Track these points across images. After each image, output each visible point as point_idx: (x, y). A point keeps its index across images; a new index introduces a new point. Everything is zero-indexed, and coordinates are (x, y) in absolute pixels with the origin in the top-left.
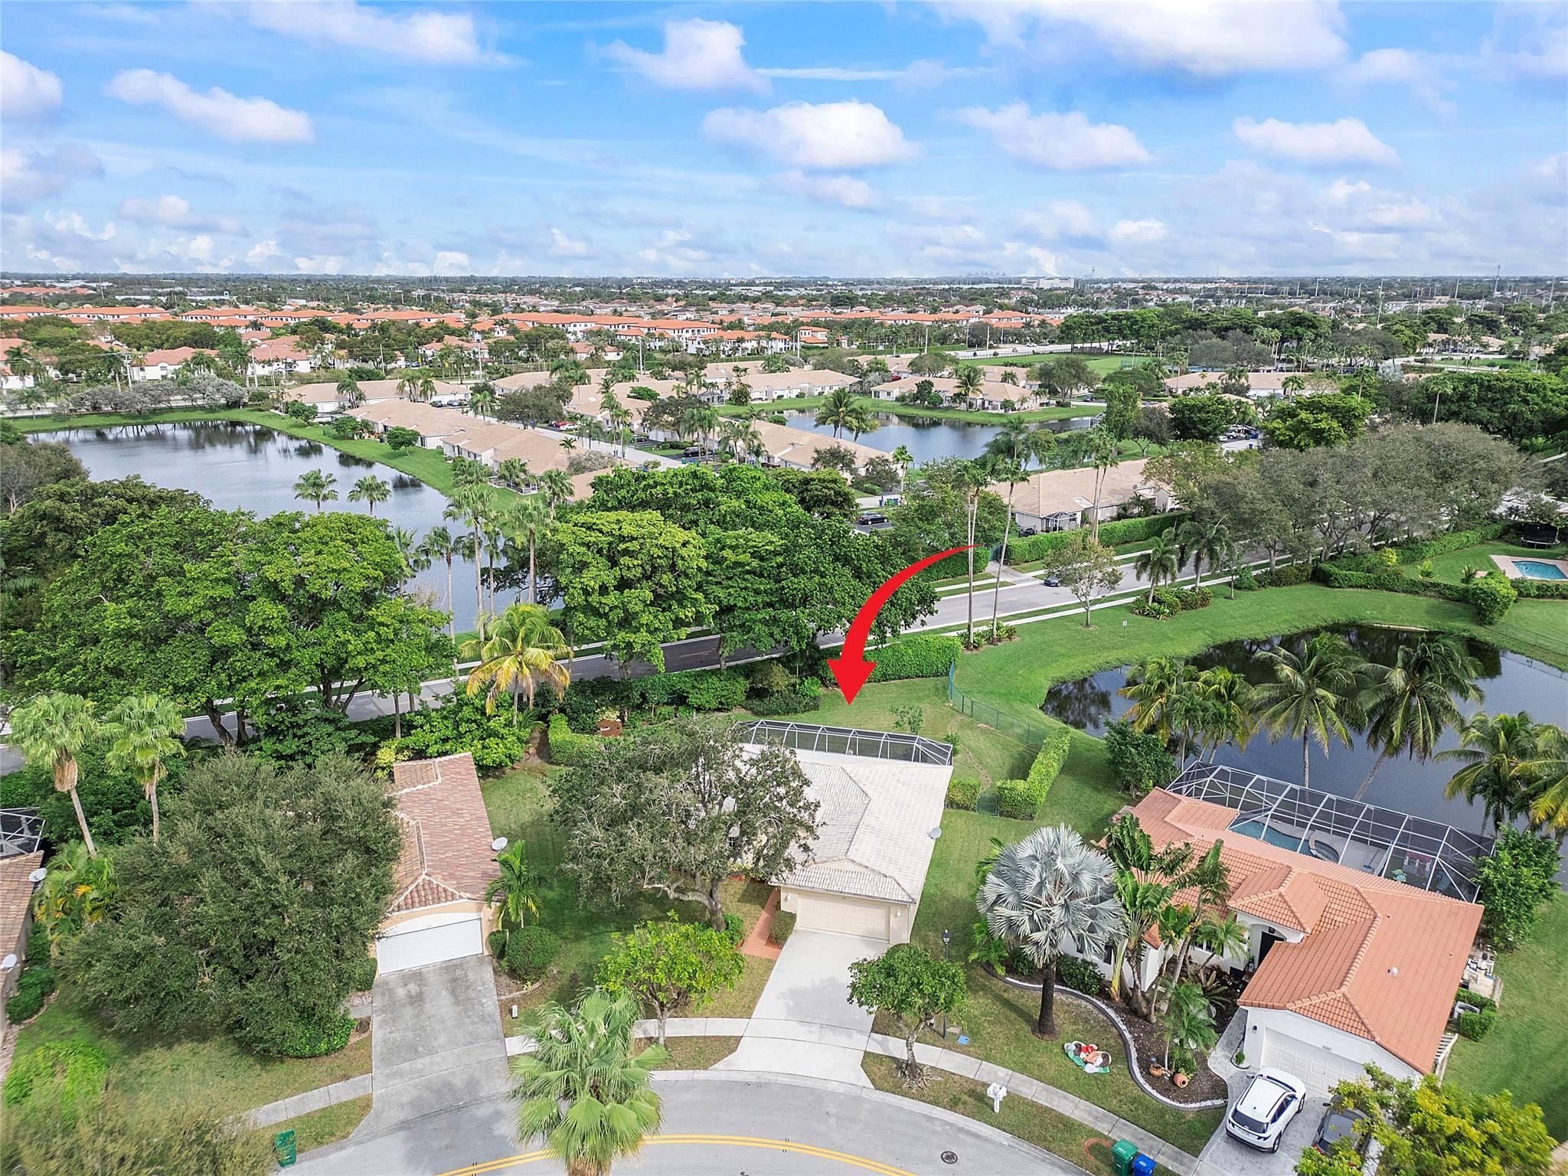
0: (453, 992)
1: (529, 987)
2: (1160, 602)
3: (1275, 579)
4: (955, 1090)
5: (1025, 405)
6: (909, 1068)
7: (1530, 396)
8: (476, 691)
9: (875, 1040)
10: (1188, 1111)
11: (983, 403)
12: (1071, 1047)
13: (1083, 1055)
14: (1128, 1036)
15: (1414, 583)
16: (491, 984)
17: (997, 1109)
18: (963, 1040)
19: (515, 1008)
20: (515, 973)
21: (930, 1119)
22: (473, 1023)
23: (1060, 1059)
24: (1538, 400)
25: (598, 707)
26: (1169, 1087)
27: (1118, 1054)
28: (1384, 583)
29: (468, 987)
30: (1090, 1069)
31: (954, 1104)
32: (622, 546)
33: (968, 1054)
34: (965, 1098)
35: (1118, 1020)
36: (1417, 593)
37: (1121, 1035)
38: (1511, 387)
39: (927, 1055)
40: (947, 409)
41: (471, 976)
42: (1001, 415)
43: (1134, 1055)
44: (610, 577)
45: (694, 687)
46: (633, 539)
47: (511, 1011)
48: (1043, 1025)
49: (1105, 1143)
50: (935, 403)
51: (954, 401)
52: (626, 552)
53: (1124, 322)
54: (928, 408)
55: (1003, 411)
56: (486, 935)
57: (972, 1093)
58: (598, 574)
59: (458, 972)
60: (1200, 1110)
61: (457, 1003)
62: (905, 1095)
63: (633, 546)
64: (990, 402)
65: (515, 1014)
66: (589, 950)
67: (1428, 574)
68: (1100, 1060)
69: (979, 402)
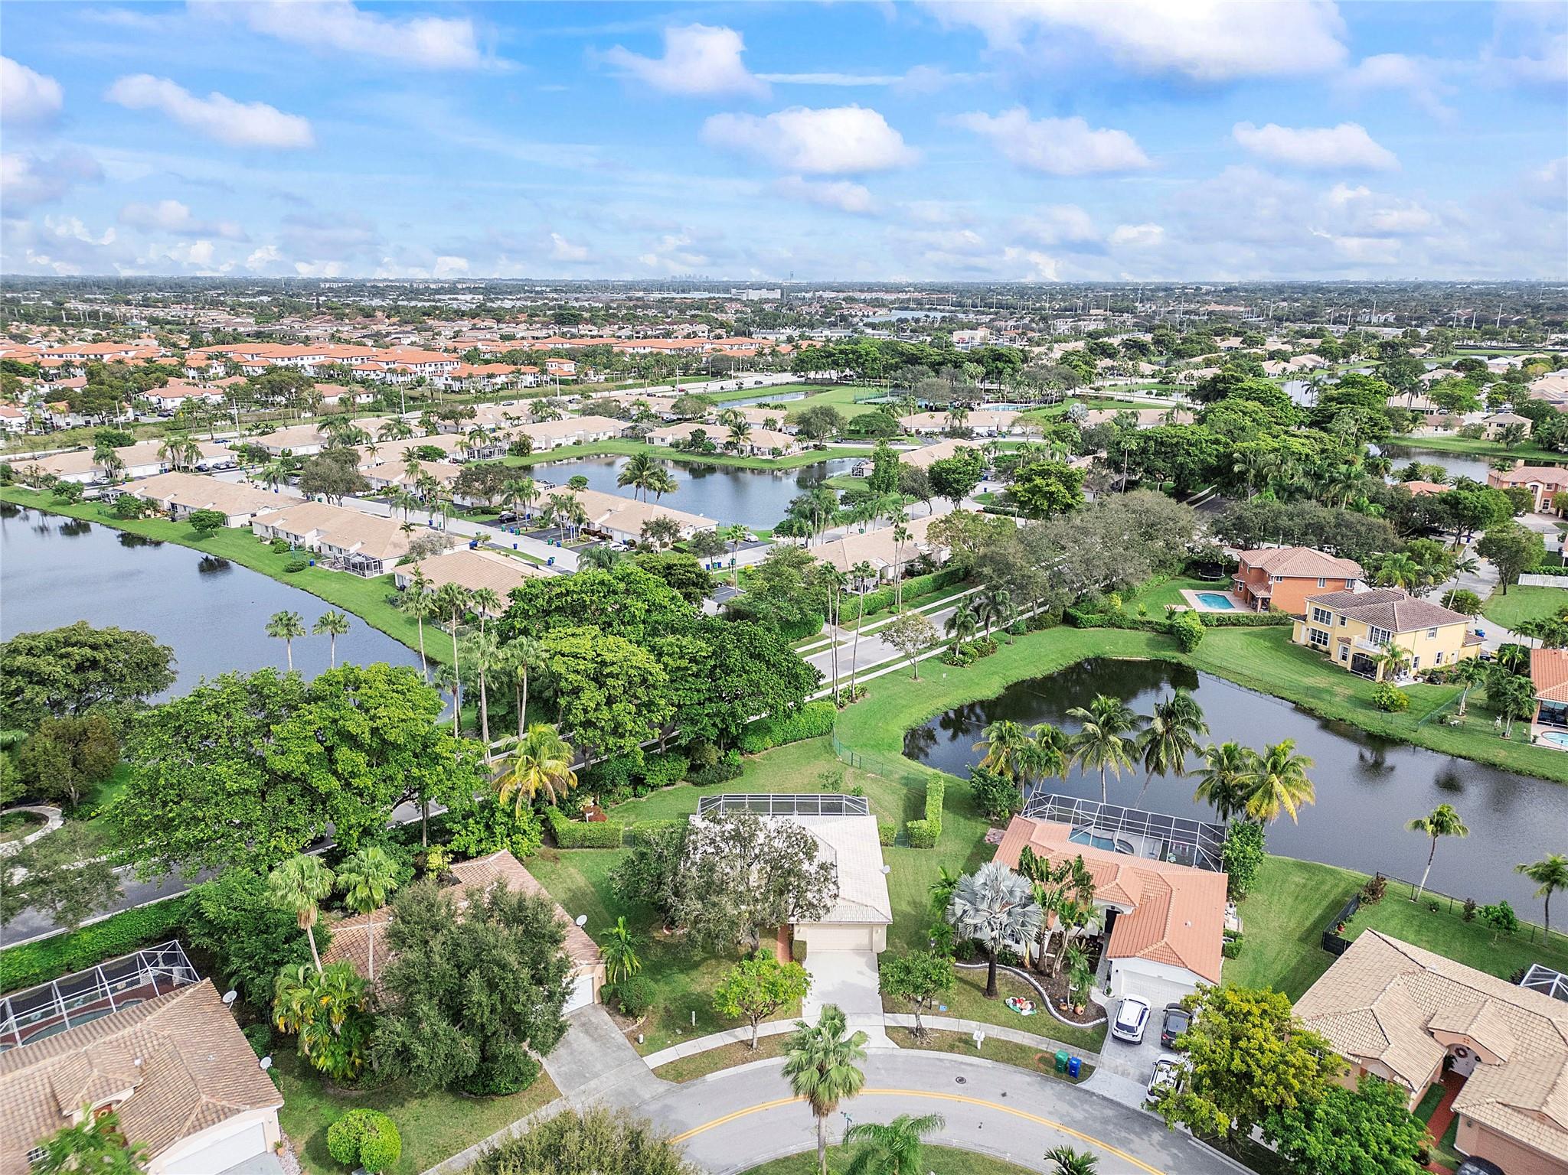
0: (587, 1032)
1: (641, 1021)
2: (964, 654)
3: (1037, 624)
4: (950, 1040)
6: (918, 1032)
7: (1192, 449)
8: (507, 800)
9: (888, 1018)
10: (1087, 1028)
11: (752, 449)
12: (1010, 1001)
13: (1018, 1005)
14: (1041, 989)
15: (1135, 622)
16: (612, 1023)
17: (979, 1047)
18: (943, 1008)
19: (641, 1036)
20: (630, 1013)
21: (941, 1060)
22: (614, 1052)
23: (1006, 1010)
24: (1197, 452)
26: (1074, 1015)
27: (1038, 1002)
28: (1115, 622)
29: (596, 1029)
30: (1025, 1013)
31: (951, 1049)
33: (949, 1016)
34: (957, 1043)
35: (1032, 980)
36: (1137, 629)
37: (1036, 989)
38: (1178, 442)
39: (928, 1022)
40: (721, 455)
41: (593, 1019)
43: (1048, 1000)
45: (649, 770)
46: (613, 663)
47: (637, 1040)
48: (990, 991)
49: (1047, 1056)
50: (709, 451)
51: (727, 449)
52: (610, 675)
54: (702, 455)
55: (771, 457)
56: (597, 988)
57: (960, 1040)
58: (591, 696)
59: (583, 1019)
60: (1094, 1027)
61: (595, 1040)
62: (920, 1048)
63: (615, 669)
64: (759, 449)
65: (641, 1041)
66: (667, 988)
67: (1143, 614)
68: (1030, 1006)
69: (749, 448)
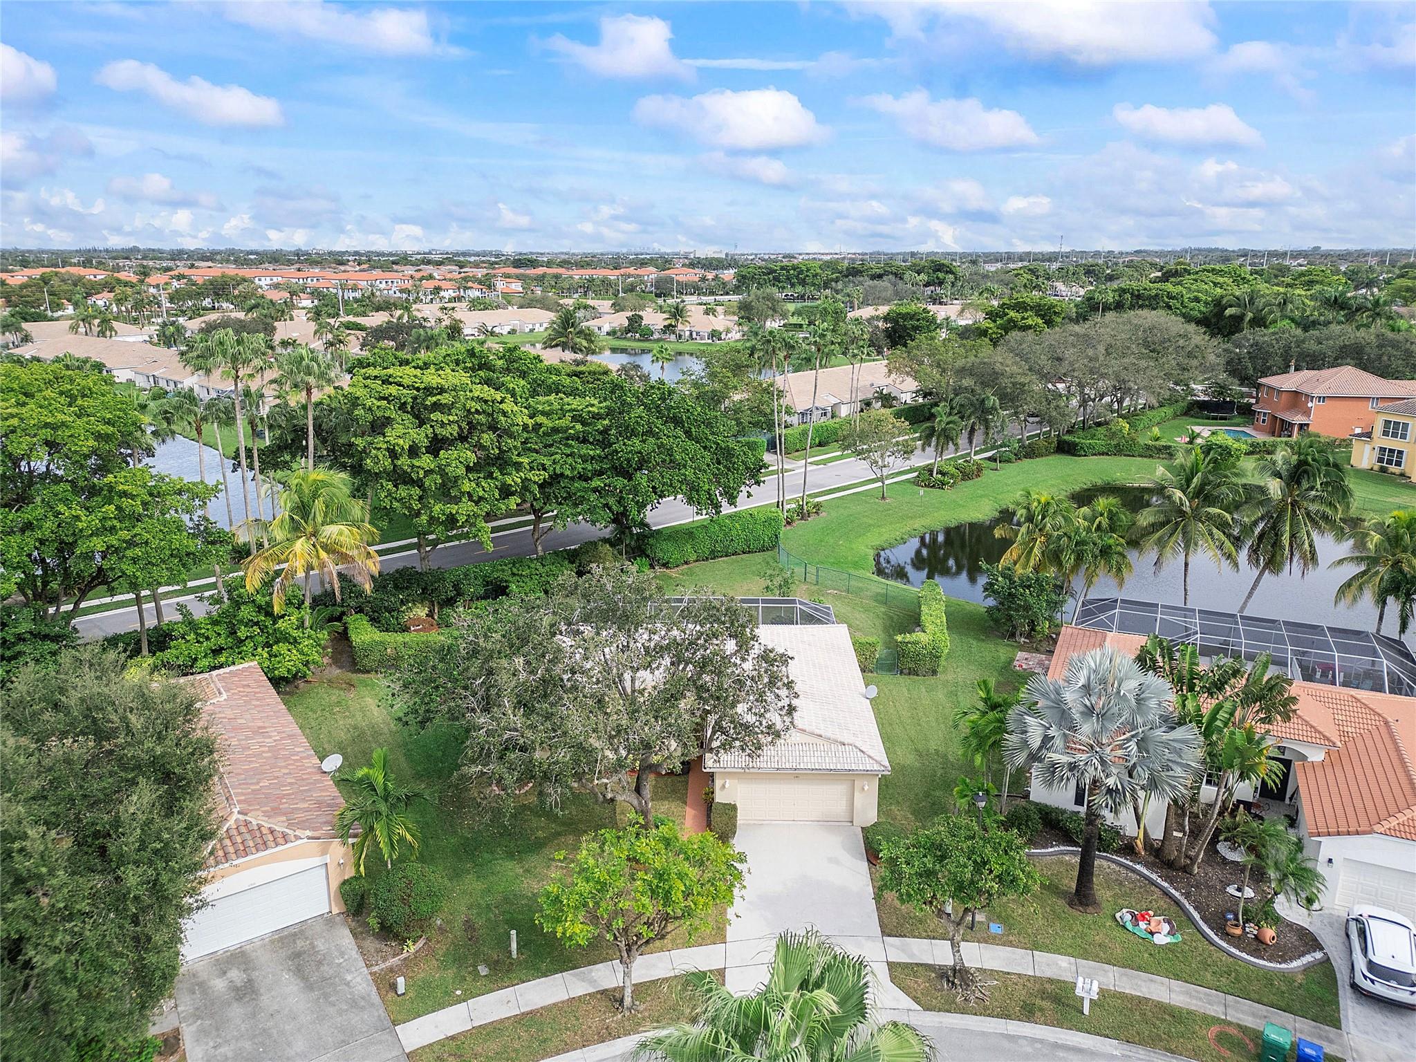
0: (299, 972)
1: (412, 948)
2: (943, 474)
3: (1029, 452)
4: (1021, 994)
5: (729, 336)
6: (956, 976)
8: (258, 585)
9: (892, 945)
10: (1292, 971)
11: (691, 334)
12: (1125, 915)
13: (1143, 925)
14: (1177, 894)
16: (354, 953)
17: (1086, 1011)
18: (995, 928)
19: (401, 981)
20: (390, 932)
21: (1012, 1038)
22: (341, 1013)
23: (1118, 933)
25: (402, 603)
26: (1258, 946)
27: (1179, 919)
28: (1121, 449)
29: (320, 963)
31: (1028, 1013)
32: (431, 400)
33: (1011, 944)
34: (1038, 1002)
35: (1154, 876)
37: (1166, 893)
39: (975, 955)
40: (658, 340)
41: (321, 945)
42: (709, 344)
43: (1196, 916)
44: (421, 436)
45: (514, 574)
46: (442, 391)
47: (394, 987)
48: (1082, 896)
49: (1232, 1031)
50: (646, 335)
51: (665, 333)
52: (436, 407)
53: (792, 272)
54: (639, 340)
55: (710, 341)
56: (335, 884)
57: (1043, 994)
58: (403, 433)
59: (300, 943)
60: (1306, 969)
61: (310, 987)
62: (963, 1011)
63: (445, 399)
64: (698, 334)
65: (401, 990)
66: (479, 886)
67: (1157, 439)
68: (1166, 928)
69: (688, 333)
